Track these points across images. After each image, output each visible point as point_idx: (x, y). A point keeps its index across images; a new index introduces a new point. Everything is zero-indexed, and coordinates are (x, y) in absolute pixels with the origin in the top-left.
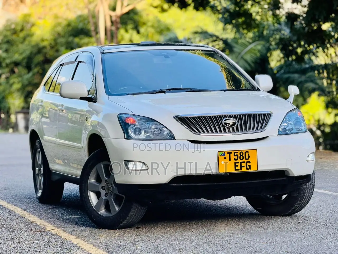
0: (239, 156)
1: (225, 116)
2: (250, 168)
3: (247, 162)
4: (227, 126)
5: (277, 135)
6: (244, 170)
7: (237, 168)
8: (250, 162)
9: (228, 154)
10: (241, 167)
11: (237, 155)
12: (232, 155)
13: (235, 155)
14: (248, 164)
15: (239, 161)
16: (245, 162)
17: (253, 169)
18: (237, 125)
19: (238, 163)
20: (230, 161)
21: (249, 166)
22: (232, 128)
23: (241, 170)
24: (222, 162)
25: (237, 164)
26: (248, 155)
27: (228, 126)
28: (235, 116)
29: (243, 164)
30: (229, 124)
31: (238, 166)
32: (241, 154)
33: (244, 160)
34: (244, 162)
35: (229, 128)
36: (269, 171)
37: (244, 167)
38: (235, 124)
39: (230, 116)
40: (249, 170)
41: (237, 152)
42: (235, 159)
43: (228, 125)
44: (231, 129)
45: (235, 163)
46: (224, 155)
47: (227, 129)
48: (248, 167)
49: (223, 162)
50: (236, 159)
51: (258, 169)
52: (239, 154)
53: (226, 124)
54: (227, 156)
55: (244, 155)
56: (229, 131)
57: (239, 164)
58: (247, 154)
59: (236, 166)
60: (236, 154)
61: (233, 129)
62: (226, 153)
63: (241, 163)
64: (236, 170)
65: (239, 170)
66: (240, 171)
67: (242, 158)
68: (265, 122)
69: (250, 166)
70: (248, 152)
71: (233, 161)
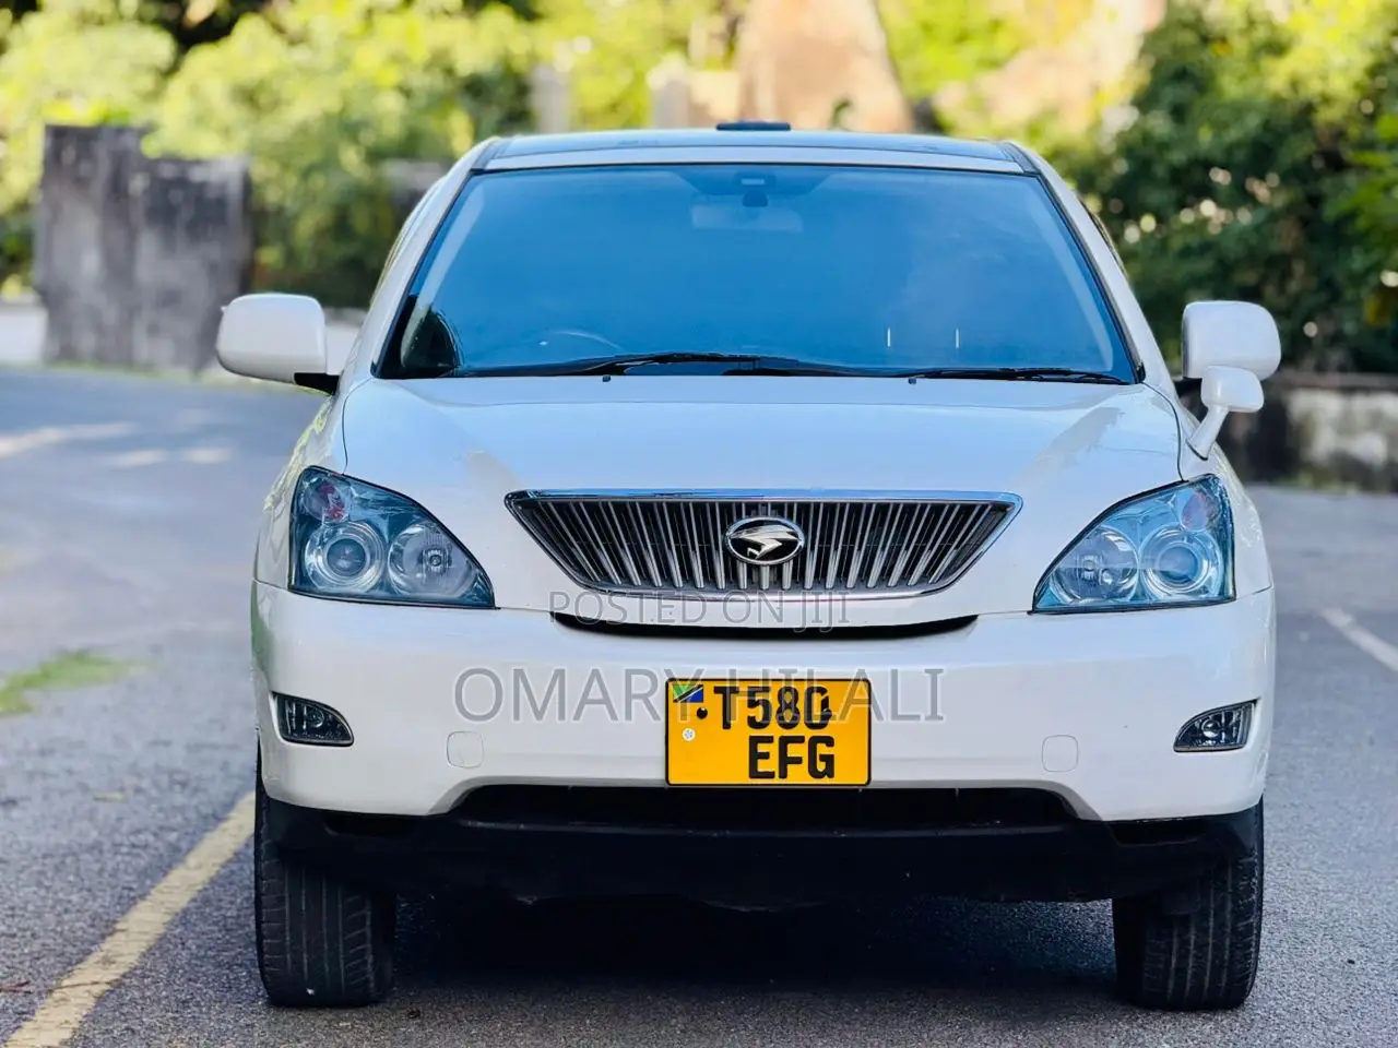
0: (775, 705)
1: (752, 508)
2: (829, 772)
3: (814, 741)
4: (745, 554)
5: (1029, 613)
6: (799, 776)
7: (762, 766)
8: (829, 741)
9: (720, 696)
10: (785, 761)
11: (766, 704)
12: (739, 702)
13: (752, 704)
14: (822, 749)
15: (774, 730)
16: (807, 740)
17: (848, 774)
18: (803, 552)
19: (769, 740)
20: (727, 731)
21: (824, 758)
22: (772, 567)
23: (783, 775)
24: (688, 733)
25: (762, 748)
26: (825, 703)
27: (753, 556)
28: (804, 507)
29: (794, 750)
30: (758, 546)
31: (766, 756)
32: (788, 697)
33: (801, 730)
34: (800, 740)
35: (758, 567)
36: (953, 790)
37: (798, 761)
38: (787, 546)
39: (779, 508)
40: (826, 780)
41: (766, 690)
42: (752, 722)
43: (750, 550)
44: (766, 574)
45: (754, 741)
46: (699, 698)
47: (743, 571)
48: (821, 766)
49: (689, 735)
50: (759, 719)
51: (873, 778)
52: (772, 698)
53: (742, 545)
54: (713, 703)
55: (801, 705)
56: (755, 585)
57: (773, 749)
58: (817, 699)
59: (755, 756)
60: (758, 697)
61: (778, 570)
62: (708, 688)
63: (785, 741)
64: (754, 773)
65: (770, 775)
66: (777, 780)
67: (788, 716)
68: (957, 547)
69: (829, 760)
70: (822, 691)
71: (741, 732)
